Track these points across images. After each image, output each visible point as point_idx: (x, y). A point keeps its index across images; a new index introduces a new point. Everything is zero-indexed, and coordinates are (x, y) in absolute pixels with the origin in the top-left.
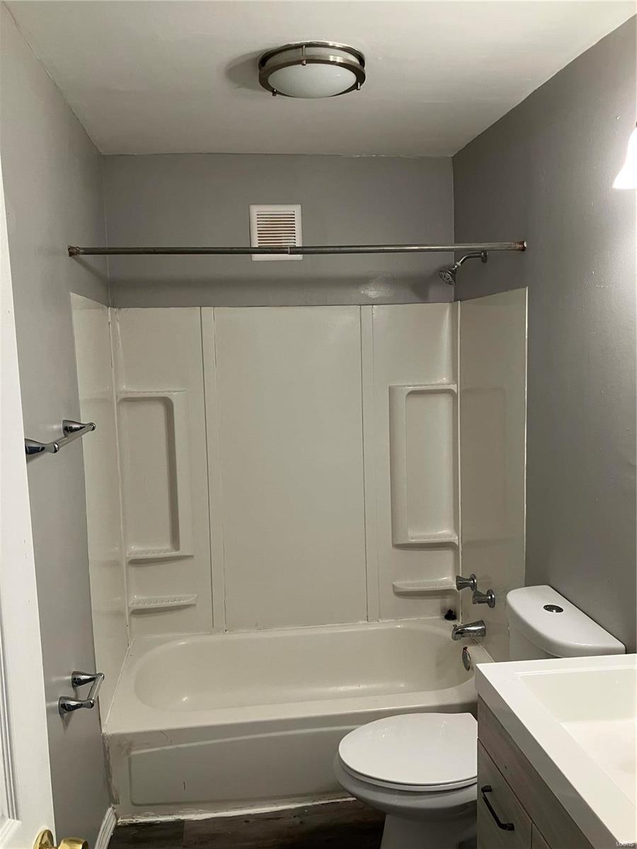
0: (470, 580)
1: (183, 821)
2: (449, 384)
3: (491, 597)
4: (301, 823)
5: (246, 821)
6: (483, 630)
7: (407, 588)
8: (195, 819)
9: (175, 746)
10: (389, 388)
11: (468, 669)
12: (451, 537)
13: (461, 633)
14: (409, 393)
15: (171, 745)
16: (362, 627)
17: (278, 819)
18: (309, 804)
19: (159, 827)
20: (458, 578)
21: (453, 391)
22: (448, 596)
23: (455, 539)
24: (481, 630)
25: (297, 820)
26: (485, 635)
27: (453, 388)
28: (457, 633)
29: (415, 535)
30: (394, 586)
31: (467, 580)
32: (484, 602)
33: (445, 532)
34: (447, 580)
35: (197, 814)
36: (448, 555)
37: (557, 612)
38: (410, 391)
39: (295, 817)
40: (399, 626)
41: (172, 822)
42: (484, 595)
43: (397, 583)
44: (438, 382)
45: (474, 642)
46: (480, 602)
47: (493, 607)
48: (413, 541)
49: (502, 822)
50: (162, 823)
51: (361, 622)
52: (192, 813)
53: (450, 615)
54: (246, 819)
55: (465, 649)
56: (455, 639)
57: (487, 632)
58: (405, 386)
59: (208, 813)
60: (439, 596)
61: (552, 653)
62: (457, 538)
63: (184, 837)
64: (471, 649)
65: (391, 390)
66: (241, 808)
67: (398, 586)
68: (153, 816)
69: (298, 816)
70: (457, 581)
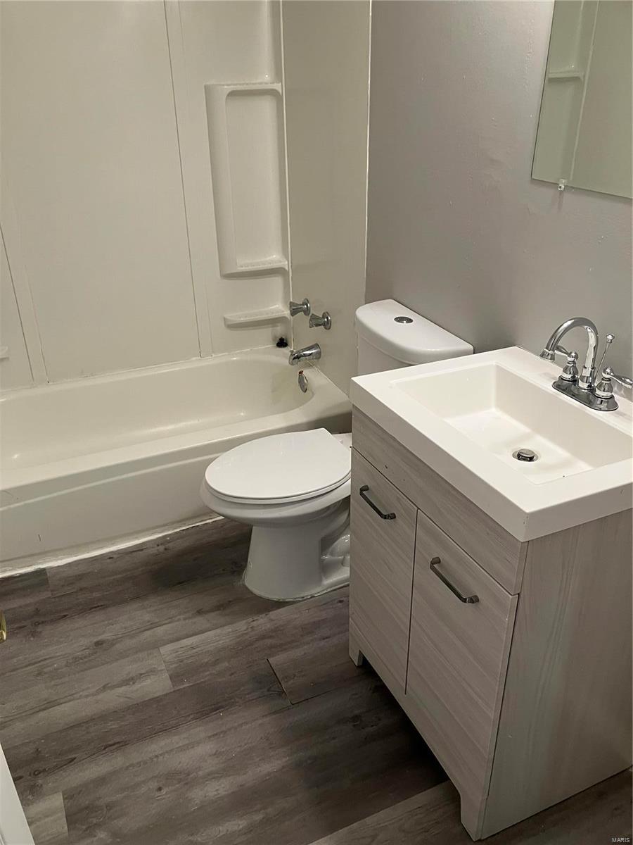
0: (303, 304)
1: (44, 569)
2: (273, 83)
3: (327, 318)
4: (166, 549)
5: (110, 558)
6: (319, 353)
7: (239, 319)
8: (56, 565)
9: (22, 503)
10: (205, 87)
11: (305, 391)
12: (281, 262)
13: (298, 357)
14: (228, 95)
15: (17, 503)
16: (195, 363)
17: (142, 550)
18: (170, 532)
19: (20, 579)
20: (291, 304)
21: (278, 92)
22: (279, 324)
23: (285, 264)
24: (317, 353)
25: (161, 548)
26: (319, 358)
27: (277, 88)
28: (294, 359)
29: (244, 263)
30: (225, 319)
31: (301, 305)
32: (320, 325)
33: (274, 258)
34: (279, 308)
35: (57, 560)
36: (278, 281)
37: (407, 322)
38: (229, 91)
39: (158, 545)
40: (235, 359)
41: (33, 572)
42: (319, 318)
43: (228, 316)
44: (258, 81)
45: (310, 366)
46: (317, 325)
47: (329, 329)
48: (244, 269)
49: (384, 513)
50: (22, 575)
51: (194, 359)
52: (51, 561)
53: (282, 343)
54: (110, 557)
55: (301, 373)
56: (292, 364)
57: (322, 354)
58: (223, 85)
59: (68, 557)
60: (270, 326)
61: (407, 362)
62: (287, 263)
63: (50, 582)
64: (306, 373)
65: (208, 89)
66: (102, 548)
67: (228, 318)
68: (10, 570)
69: (161, 544)
70: (290, 307)
